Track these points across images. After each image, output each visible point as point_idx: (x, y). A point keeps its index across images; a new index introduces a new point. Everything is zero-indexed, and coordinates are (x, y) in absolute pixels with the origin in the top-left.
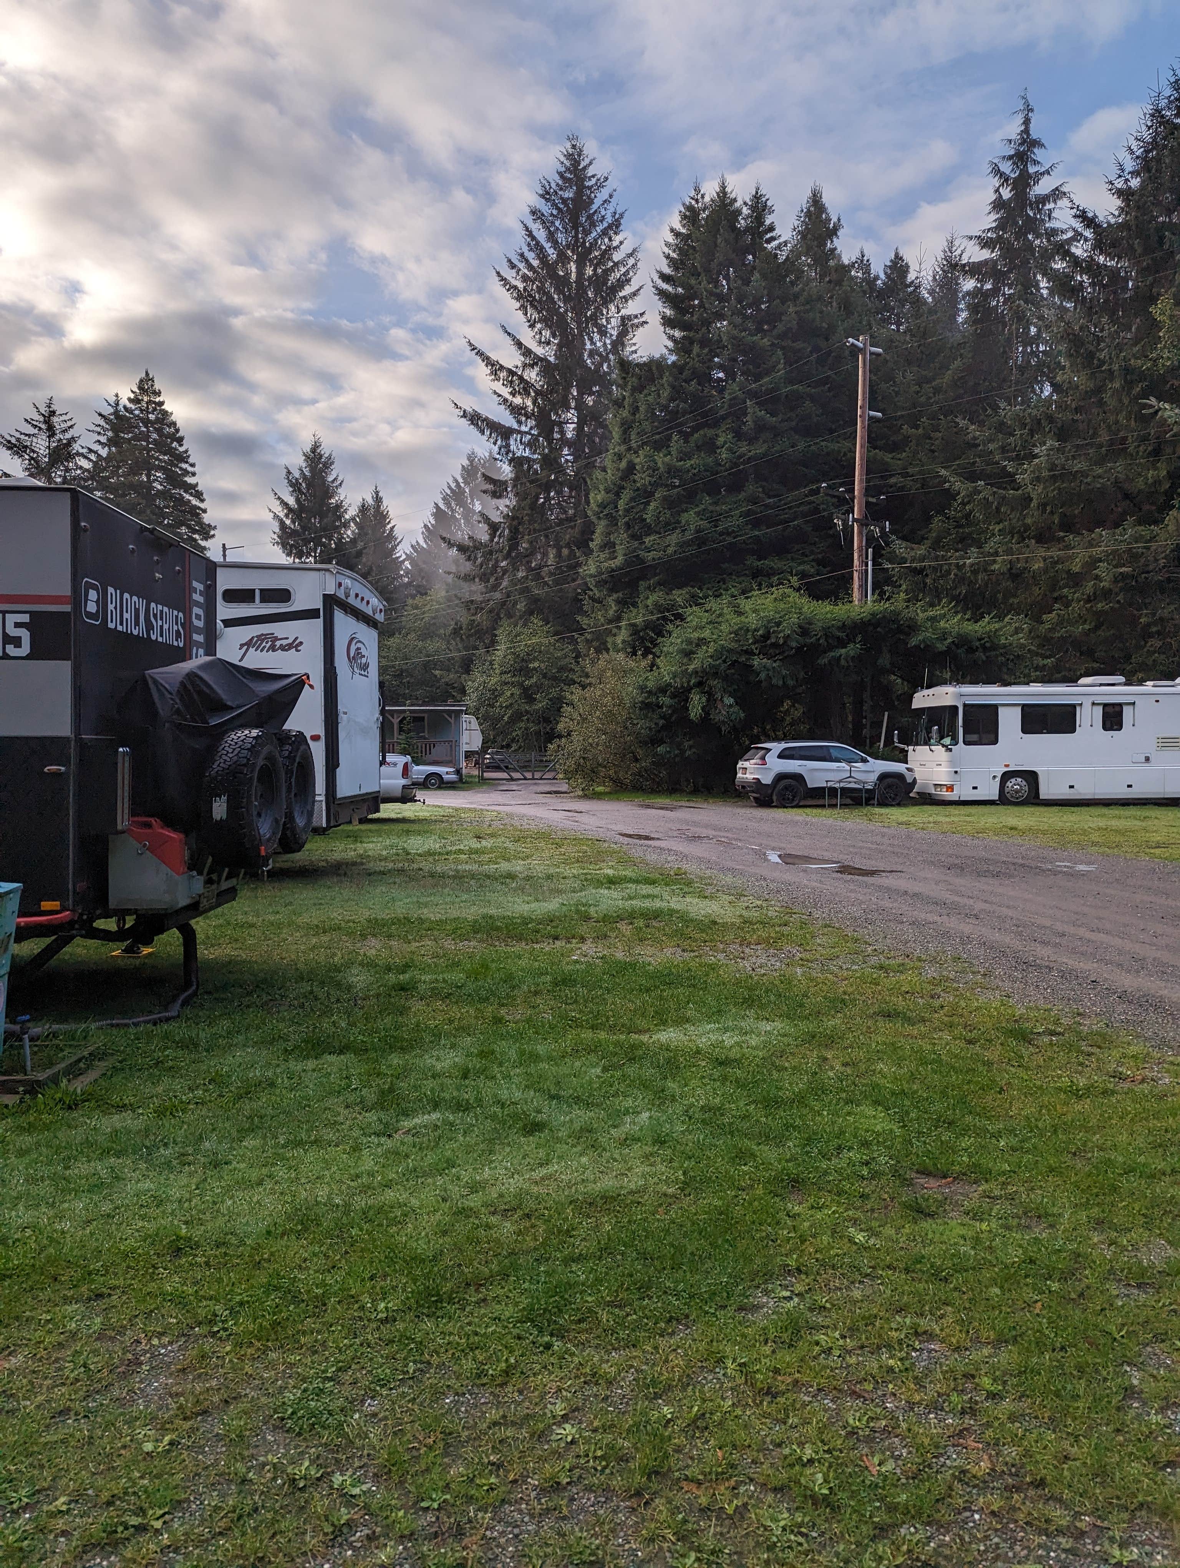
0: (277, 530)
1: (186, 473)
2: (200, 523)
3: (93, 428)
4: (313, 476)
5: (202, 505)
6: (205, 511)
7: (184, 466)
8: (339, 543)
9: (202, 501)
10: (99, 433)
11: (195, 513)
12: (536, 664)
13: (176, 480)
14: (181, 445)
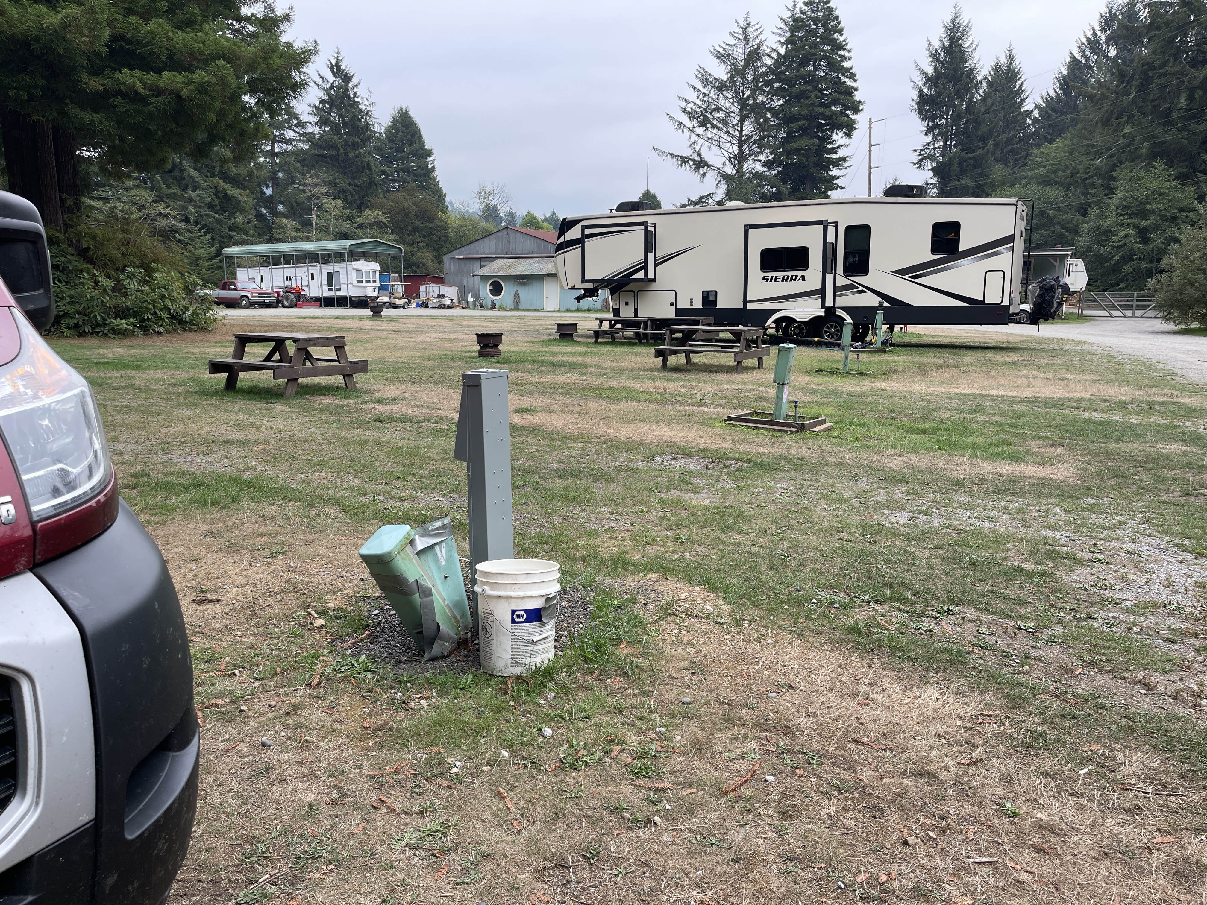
0: (915, 98)
1: (844, 58)
2: (853, 101)
3: (775, 30)
4: (951, 45)
5: (855, 85)
6: (856, 89)
7: (842, 52)
8: (970, 103)
9: (855, 81)
10: (780, 35)
11: (849, 91)
12: (1154, 206)
13: (835, 66)
14: (841, 35)
